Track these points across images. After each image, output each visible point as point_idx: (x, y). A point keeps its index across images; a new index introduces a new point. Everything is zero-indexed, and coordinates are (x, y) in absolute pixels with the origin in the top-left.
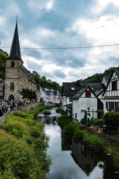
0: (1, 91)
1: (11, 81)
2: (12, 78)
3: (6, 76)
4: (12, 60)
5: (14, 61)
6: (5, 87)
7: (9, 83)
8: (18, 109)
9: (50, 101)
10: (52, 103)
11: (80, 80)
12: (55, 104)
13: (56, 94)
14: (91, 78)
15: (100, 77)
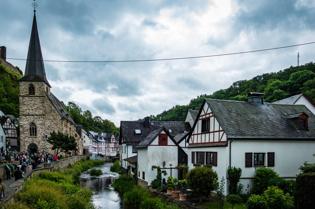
0: (14, 138)
1: (31, 119)
2: (32, 115)
3: (20, 110)
4: (29, 83)
5: (33, 83)
6: (21, 129)
7: (26, 123)
8: (45, 168)
9: (99, 153)
10: (103, 155)
11: (149, 116)
12: (108, 158)
13: (110, 141)
14: (168, 113)
15: (183, 111)
